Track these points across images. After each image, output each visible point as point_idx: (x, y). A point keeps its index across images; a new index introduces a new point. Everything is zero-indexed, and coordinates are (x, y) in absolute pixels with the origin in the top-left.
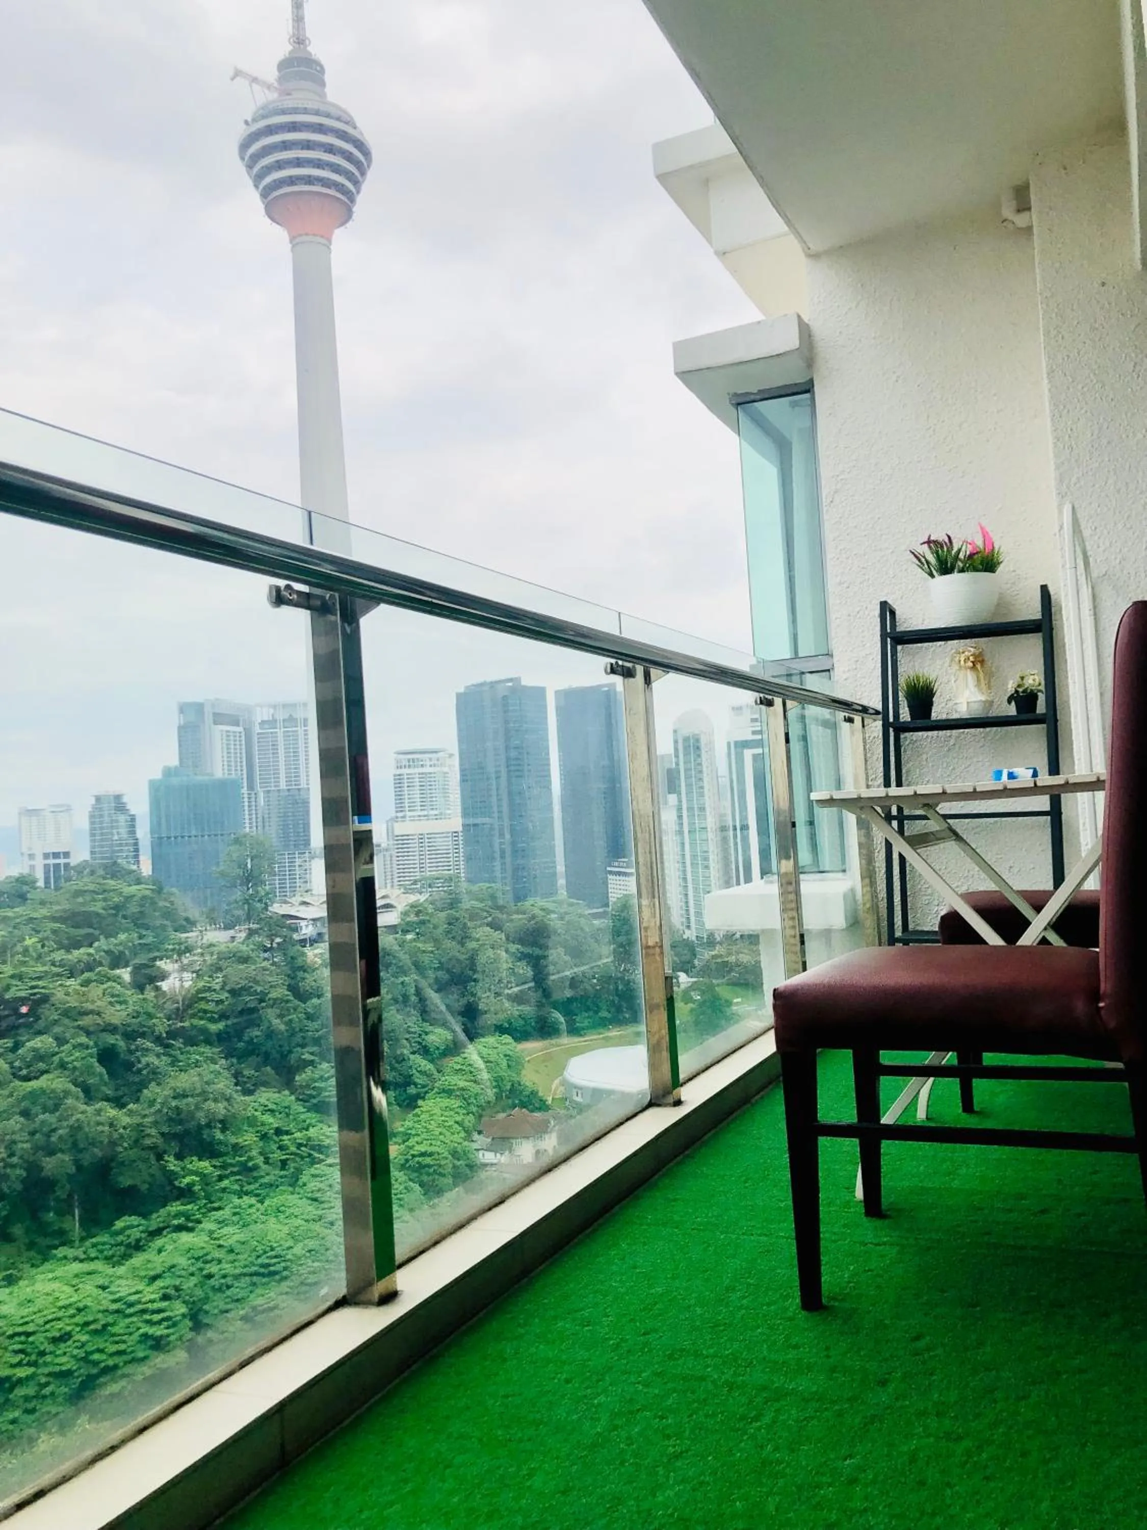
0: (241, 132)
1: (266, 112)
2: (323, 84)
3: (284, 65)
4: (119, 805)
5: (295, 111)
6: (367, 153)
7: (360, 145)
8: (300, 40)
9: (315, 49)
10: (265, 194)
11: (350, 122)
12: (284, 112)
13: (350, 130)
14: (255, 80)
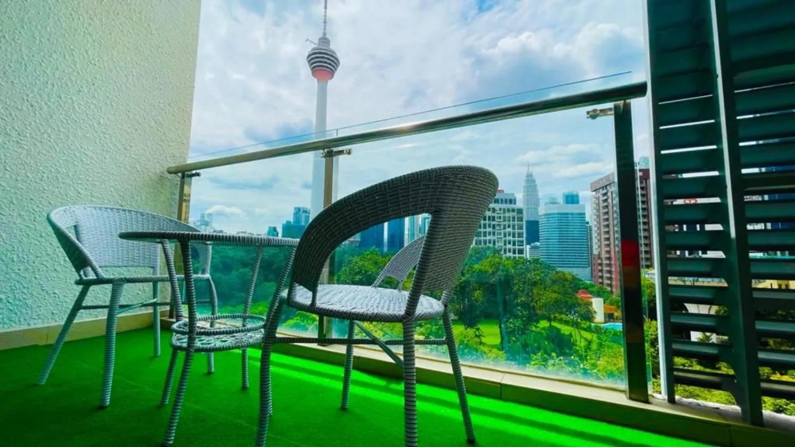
0: (307, 54)
1: (314, 49)
2: (329, 45)
3: (320, 39)
4: (275, 229)
5: (320, 49)
6: (338, 61)
7: (337, 59)
8: (325, 34)
9: (328, 36)
10: (312, 69)
11: (334, 53)
12: (318, 49)
13: (334, 55)
14: (312, 42)
